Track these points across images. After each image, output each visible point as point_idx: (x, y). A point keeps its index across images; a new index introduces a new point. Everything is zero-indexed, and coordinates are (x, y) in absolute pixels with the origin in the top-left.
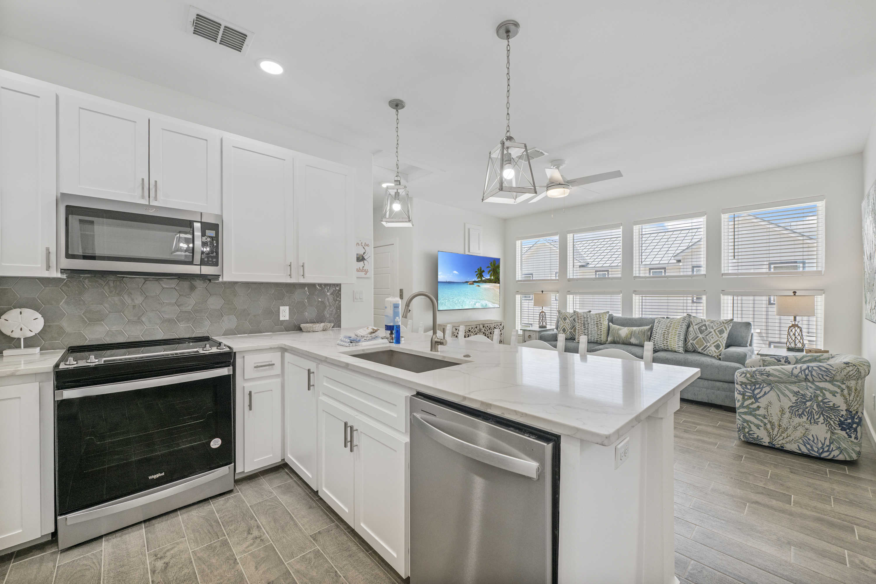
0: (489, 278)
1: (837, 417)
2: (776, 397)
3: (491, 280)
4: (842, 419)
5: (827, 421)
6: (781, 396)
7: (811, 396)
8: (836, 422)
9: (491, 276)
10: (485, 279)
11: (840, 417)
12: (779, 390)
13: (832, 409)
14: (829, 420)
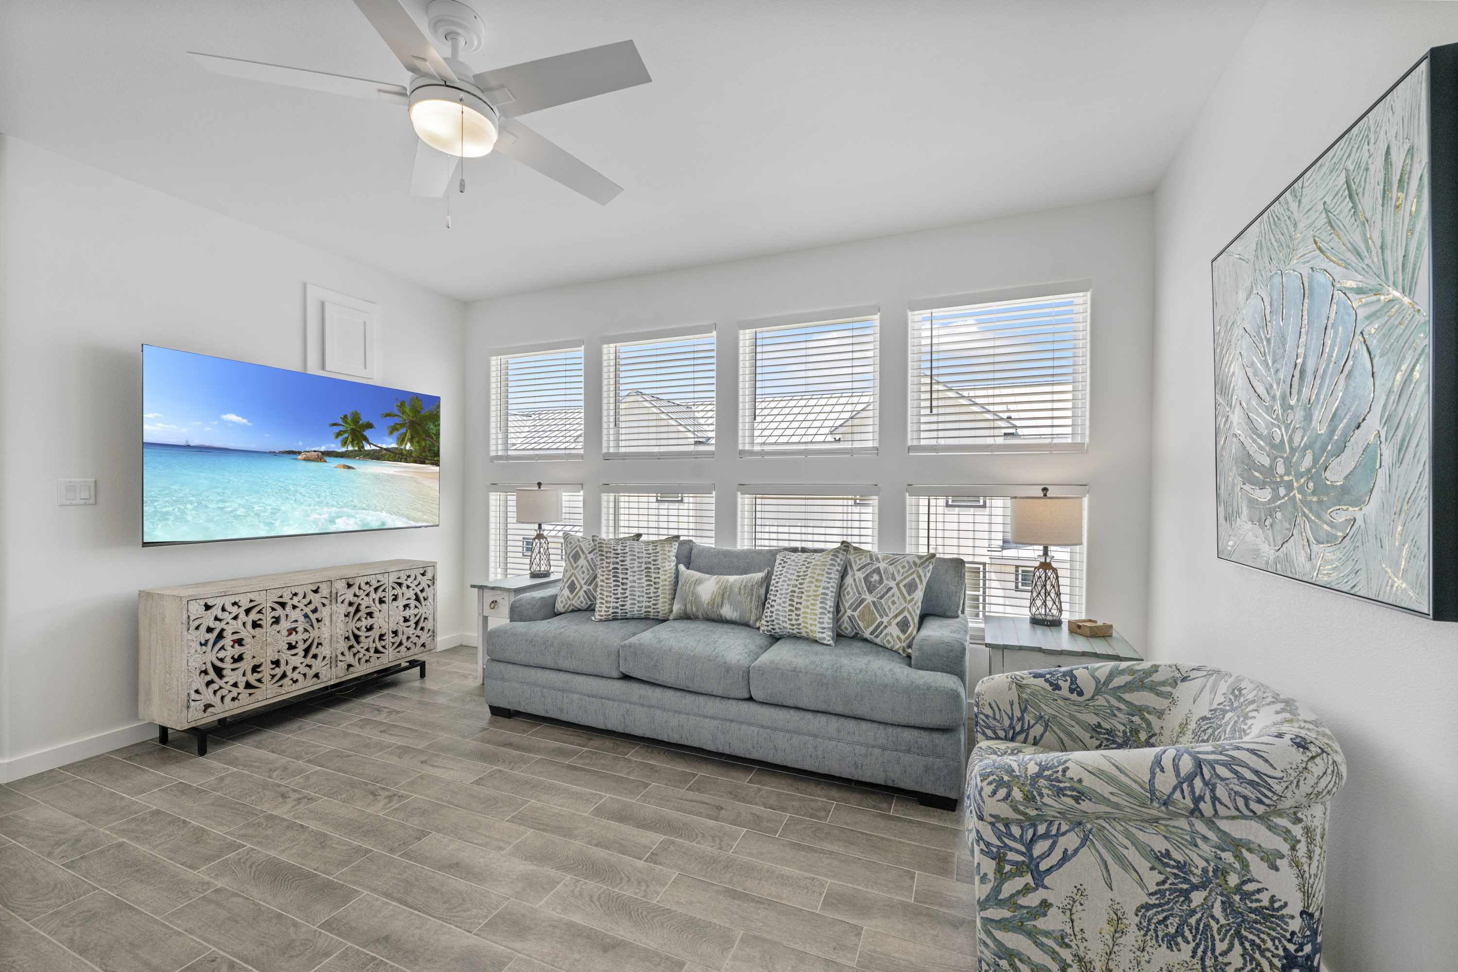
0: (394, 445)
1: (1280, 942)
2: (1097, 872)
3: (402, 454)
4: (1292, 948)
5: (1253, 959)
6: (1114, 867)
7: (1205, 871)
8: (1276, 961)
9: (402, 441)
10: (373, 447)
11: (1285, 943)
12: (1109, 844)
13: (1266, 918)
14: (1257, 955)
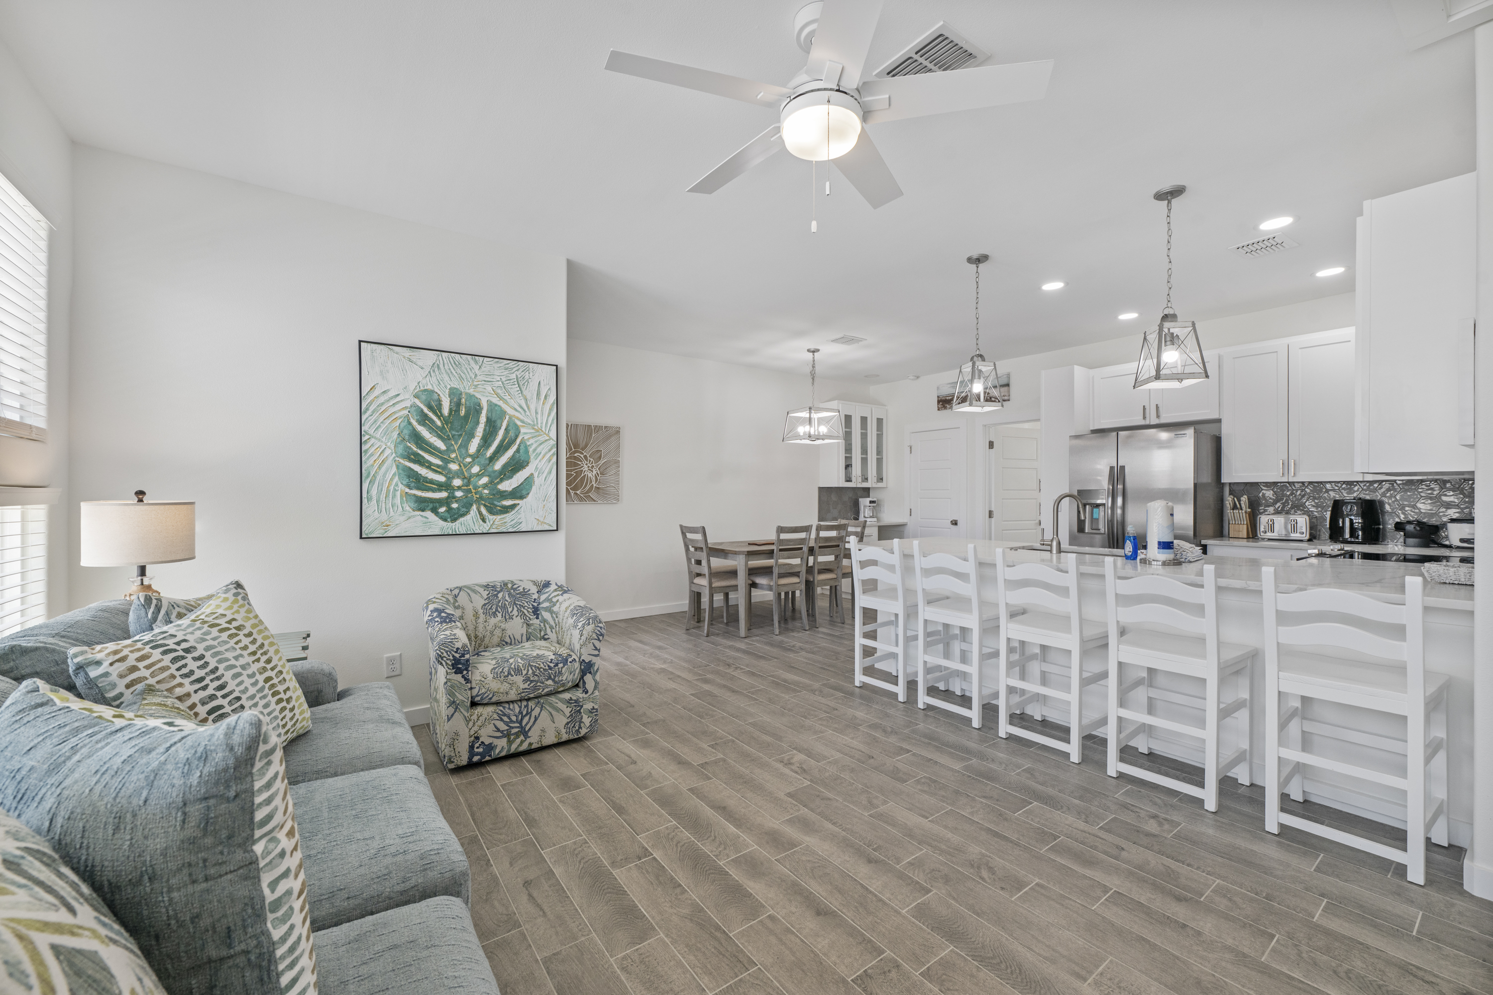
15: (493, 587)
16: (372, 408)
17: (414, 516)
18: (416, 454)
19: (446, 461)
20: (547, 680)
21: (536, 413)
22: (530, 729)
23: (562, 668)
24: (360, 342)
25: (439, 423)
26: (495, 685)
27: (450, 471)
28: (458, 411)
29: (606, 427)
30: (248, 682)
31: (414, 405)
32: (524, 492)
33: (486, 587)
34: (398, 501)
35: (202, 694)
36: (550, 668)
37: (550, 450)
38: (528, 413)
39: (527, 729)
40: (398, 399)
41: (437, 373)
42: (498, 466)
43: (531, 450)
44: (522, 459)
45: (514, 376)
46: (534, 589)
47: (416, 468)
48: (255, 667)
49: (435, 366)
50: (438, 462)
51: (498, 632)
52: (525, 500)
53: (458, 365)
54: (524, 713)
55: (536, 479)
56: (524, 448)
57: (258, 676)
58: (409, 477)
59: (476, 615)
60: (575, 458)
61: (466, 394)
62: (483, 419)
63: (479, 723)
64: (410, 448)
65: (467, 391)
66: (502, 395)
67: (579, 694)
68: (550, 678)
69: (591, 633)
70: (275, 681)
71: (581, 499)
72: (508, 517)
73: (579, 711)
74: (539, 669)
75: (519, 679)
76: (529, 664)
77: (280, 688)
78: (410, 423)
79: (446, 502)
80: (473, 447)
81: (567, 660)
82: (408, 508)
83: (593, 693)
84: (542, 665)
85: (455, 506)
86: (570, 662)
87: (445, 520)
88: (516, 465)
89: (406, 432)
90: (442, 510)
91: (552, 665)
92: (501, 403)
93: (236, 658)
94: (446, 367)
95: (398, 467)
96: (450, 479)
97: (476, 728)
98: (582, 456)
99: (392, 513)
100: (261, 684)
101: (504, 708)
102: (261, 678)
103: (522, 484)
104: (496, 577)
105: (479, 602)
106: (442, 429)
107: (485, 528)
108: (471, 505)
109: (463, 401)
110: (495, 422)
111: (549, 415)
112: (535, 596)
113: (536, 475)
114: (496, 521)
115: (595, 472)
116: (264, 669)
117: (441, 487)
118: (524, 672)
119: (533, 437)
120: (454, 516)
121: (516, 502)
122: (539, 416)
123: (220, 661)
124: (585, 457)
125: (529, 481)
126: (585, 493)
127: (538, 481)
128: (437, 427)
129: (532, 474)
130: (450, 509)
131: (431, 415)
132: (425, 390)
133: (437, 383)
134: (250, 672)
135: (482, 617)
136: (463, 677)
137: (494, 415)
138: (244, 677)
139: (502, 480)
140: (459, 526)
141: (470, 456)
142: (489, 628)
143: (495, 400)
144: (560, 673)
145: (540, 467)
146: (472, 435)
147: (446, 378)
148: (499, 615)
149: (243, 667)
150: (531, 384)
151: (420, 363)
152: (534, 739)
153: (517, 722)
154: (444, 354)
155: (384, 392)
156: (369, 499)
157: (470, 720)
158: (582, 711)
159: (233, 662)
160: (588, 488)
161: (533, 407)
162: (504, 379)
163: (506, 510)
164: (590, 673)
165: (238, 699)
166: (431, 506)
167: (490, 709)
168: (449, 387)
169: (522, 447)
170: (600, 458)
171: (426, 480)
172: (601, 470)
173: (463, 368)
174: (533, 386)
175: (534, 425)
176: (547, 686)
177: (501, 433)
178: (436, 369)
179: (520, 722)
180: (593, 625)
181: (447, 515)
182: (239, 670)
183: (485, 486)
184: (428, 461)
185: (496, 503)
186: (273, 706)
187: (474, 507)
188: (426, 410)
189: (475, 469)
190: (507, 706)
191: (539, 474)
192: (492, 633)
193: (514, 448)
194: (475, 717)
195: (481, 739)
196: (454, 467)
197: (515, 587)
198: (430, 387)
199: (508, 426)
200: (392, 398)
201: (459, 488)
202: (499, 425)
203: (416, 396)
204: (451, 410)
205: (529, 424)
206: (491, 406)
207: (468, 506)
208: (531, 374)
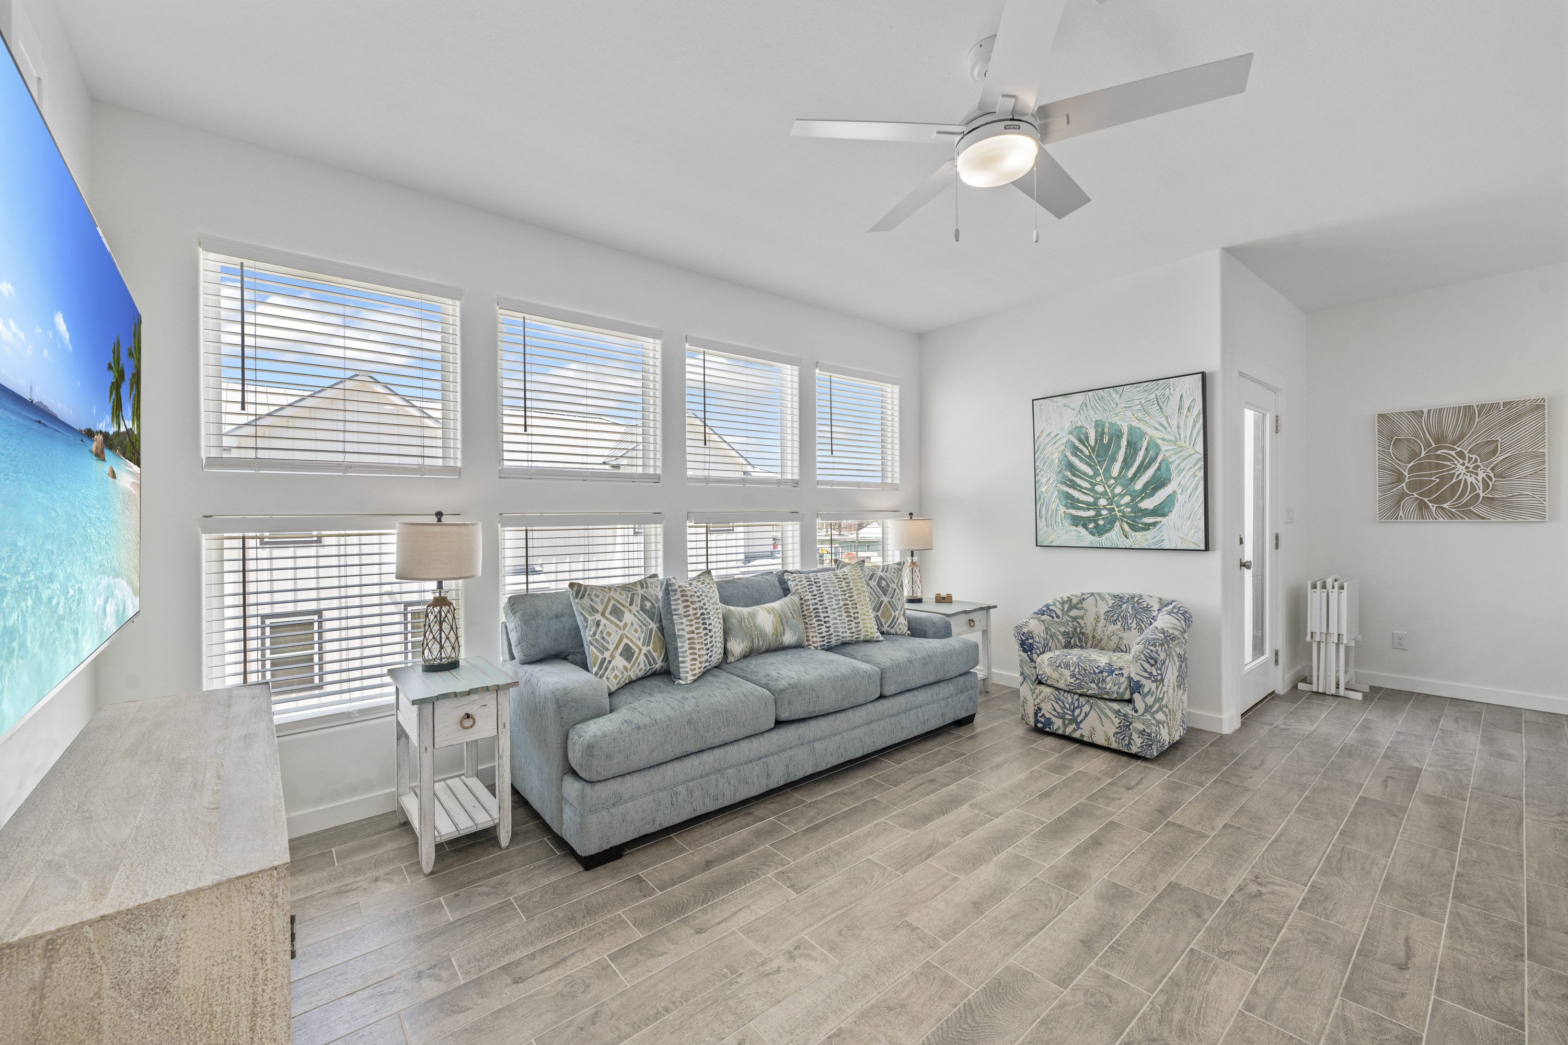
15: (1121, 598)
16: (1041, 449)
17: (1071, 531)
18: (1072, 481)
19: (1093, 485)
20: (1091, 683)
21: (1178, 428)
22: (1081, 721)
23: (1106, 677)
24: (1033, 400)
25: (1087, 453)
26: (1049, 671)
27: (1097, 493)
28: (1102, 439)
29: (1505, 404)
30: (834, 602)
31: (1069, 441)
32: (1166, 510)
33: (1115, 596)
34: (1059, 519)
35: (813, 601)
36: (1095, 673)
37: (1195, 465)
38: (1169, 430)
39: (1079, 720)
40: (1058, 438)
41: (1085, 410)
42: (1139, 485)
43: (1173, 467)
44: (1164, 476)
45: (1154, 396)
46: (1156, 606)
47: (1072, 492)
48: (841, 597)
49: (1084, 405)
50: (1087, 485)
51: (1115, 639)
52: (1167, 517)
53: (1101, 399)
54: (1076, 705)
55: (1179, 496)
56: (1166, 464)
57: (841, 602)
58: (1066, 498)
59: (1097, 619)
60: (1438, 457)
61: (1111, 424)
62: (1124, 443)
63: (1040, 697)
64: (1066, 476)
65: (1110, 421)
66: (1142, 417)
67: (1127, 709)
68: (1093, 682)
69: (1138, 653)
70: (850, 606)
71: (1452, 516)
72: (1149, 534)
73: (1128, 726)
74: (1085, 670)
75: (1067, 673)
76: (1078, 664)
77: (852, 611)
78: (1066, 456)
79: (1094, 519)
80: (1115, 470)
81: (1113, 672)
82: (1066, 524)
83: (1143, 715)
84: (1088, 668)
85: (1101, 522)
86: (1116, 675)
87: (1094, 535)
88: (1158, 483)
89: (1063, 463)
90: (1091, 525)
91: (1097, 671)
92: (1140, 425)
93: (834, 591)
94: (1092, 403)
95: (1058, 491)
96: (1096, 499)
97: (1038, 701)
98: (1453, 453)
99: (1055, 528)
100: (841, 605)
101: (1060, 693)
102: (842, 603)
103: (1164, 501)
104: (1126, 589)
105: (1103, 608)
106: (1090, 457)
107: (1128, 543)
108: (1115, 522)
109: (1106, 430)
110: (1135, 444)
111: (1194, 426)
112: (1155, 614)
113: (1179, 492)
114: (1139, 539)
115: (1481, 475)
116: (846, 599)
117: (1089, 506)
118: (1072, 669)
119: (1175, 454)
120: (1100, 531)
121: (1159, 519)
122: (1182, 431)
123: (825, 590)
124: (1461, 455)
125: (1171, 498)
126: (1462, 506)
127: (1181, 498)
128: (1086, 456)
129: (1175, 492)
130: (1097, 526)
131: (1081, 447)
132: (1077, 427)
133: (1085, 419)
134: (837, 598)
135: (1102, 622)
136: (1028, 656)
137: (1134, 438)
138: (833, 600)
139: (1143, 499)
140: (1105, 540)
141: (1113, 478)
142: (1107, 633)
143: (1135, 424)
144: (1104, 681)
145: (1183, 483)
146: (1113, 459)
147: (1092, 412)
148: (1119, 624)
149: (835, 596)
150: (1172, 399)
151: (1072, 406)
152: (1084, 732)
153: (1069, 710)
154: (1089, 393)
155: (1049, 434)
156: (1041, 517)
157: (1034, 692)
158: (1131, 727)
159: (832, 592)
160: (1465, 499)
161: (1174, 423)
162: (1143, 401)
163: (1147, 527)
164: (1139, 693)
165: (827, 608)
166: (1082, 522)
167: (1050, 690)
168: (1094, 420)
169: (1163, 465)
170: (1494, 452)
171: (1078, 501)
172: (1498, 470)
173: (1106, 401)
174: (1175, 400)
175: (1177, 441)
176: (1092, 689)
177: (1141, 453)
178: (1084, 407)
179: (1073, 711)
180: (1143, 646)
181: (1094, 530)
182: (832, 596)
183: (1127, 505)
184: (1080, 486)
185: (1137, 520)
186: (844, 617)
187: (1118, 524)
188: (1077, 443)
189: (1118, 490)
190: (1062, 693)
191: (1182, 490)
192: (1109, 638)
193: (1155, 467)
194: (1037, 691)
195: (1043, 712)
196: (1099, 489)
197: (1140, 601)
198: (1079, 424)
199: (1148, 445)
200: (1053, 438)
201: (1104, 507)
202: (1139, 447)
203: (1071, 433)
204: (1096, 440)
205: (1171, 441)
206: (1131, 429)
207: (1111, 522)
208: (1172, 389)
